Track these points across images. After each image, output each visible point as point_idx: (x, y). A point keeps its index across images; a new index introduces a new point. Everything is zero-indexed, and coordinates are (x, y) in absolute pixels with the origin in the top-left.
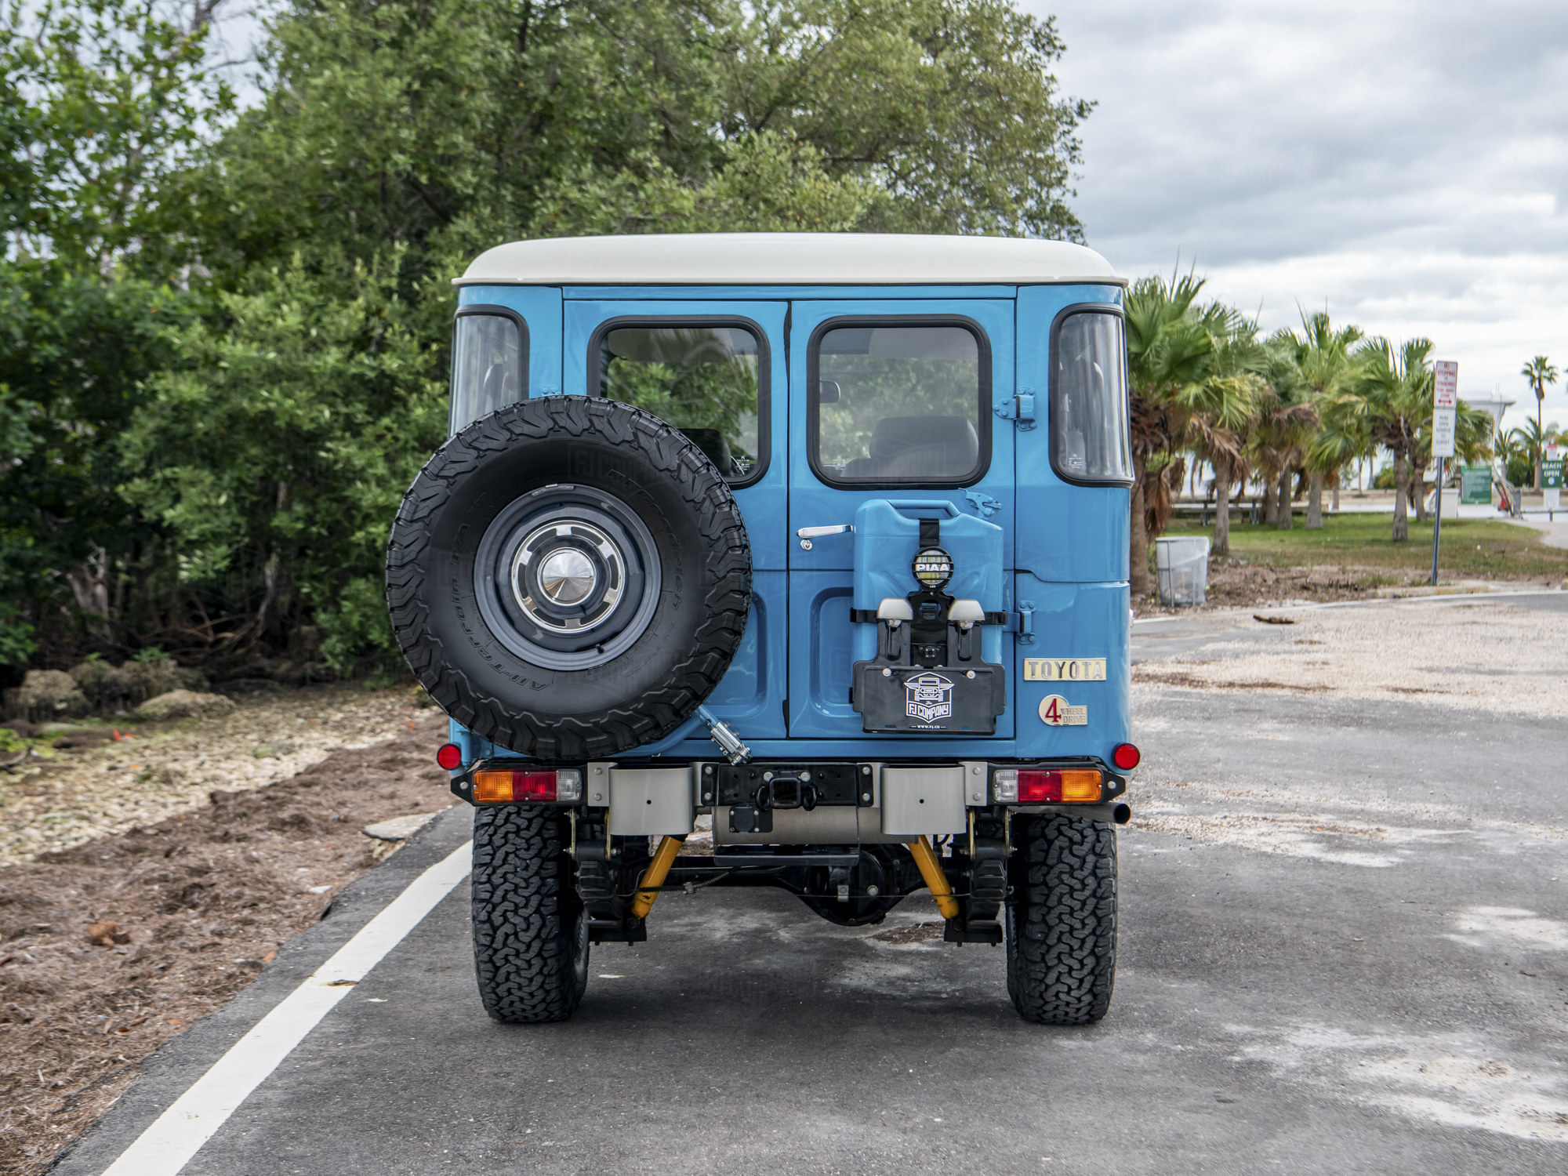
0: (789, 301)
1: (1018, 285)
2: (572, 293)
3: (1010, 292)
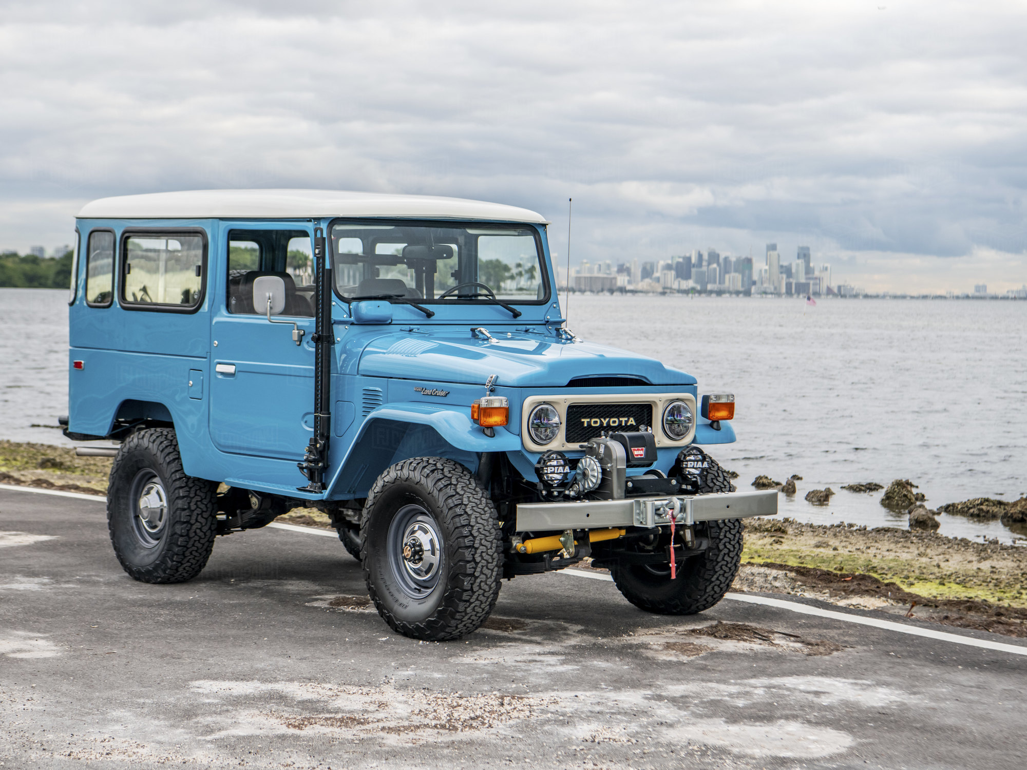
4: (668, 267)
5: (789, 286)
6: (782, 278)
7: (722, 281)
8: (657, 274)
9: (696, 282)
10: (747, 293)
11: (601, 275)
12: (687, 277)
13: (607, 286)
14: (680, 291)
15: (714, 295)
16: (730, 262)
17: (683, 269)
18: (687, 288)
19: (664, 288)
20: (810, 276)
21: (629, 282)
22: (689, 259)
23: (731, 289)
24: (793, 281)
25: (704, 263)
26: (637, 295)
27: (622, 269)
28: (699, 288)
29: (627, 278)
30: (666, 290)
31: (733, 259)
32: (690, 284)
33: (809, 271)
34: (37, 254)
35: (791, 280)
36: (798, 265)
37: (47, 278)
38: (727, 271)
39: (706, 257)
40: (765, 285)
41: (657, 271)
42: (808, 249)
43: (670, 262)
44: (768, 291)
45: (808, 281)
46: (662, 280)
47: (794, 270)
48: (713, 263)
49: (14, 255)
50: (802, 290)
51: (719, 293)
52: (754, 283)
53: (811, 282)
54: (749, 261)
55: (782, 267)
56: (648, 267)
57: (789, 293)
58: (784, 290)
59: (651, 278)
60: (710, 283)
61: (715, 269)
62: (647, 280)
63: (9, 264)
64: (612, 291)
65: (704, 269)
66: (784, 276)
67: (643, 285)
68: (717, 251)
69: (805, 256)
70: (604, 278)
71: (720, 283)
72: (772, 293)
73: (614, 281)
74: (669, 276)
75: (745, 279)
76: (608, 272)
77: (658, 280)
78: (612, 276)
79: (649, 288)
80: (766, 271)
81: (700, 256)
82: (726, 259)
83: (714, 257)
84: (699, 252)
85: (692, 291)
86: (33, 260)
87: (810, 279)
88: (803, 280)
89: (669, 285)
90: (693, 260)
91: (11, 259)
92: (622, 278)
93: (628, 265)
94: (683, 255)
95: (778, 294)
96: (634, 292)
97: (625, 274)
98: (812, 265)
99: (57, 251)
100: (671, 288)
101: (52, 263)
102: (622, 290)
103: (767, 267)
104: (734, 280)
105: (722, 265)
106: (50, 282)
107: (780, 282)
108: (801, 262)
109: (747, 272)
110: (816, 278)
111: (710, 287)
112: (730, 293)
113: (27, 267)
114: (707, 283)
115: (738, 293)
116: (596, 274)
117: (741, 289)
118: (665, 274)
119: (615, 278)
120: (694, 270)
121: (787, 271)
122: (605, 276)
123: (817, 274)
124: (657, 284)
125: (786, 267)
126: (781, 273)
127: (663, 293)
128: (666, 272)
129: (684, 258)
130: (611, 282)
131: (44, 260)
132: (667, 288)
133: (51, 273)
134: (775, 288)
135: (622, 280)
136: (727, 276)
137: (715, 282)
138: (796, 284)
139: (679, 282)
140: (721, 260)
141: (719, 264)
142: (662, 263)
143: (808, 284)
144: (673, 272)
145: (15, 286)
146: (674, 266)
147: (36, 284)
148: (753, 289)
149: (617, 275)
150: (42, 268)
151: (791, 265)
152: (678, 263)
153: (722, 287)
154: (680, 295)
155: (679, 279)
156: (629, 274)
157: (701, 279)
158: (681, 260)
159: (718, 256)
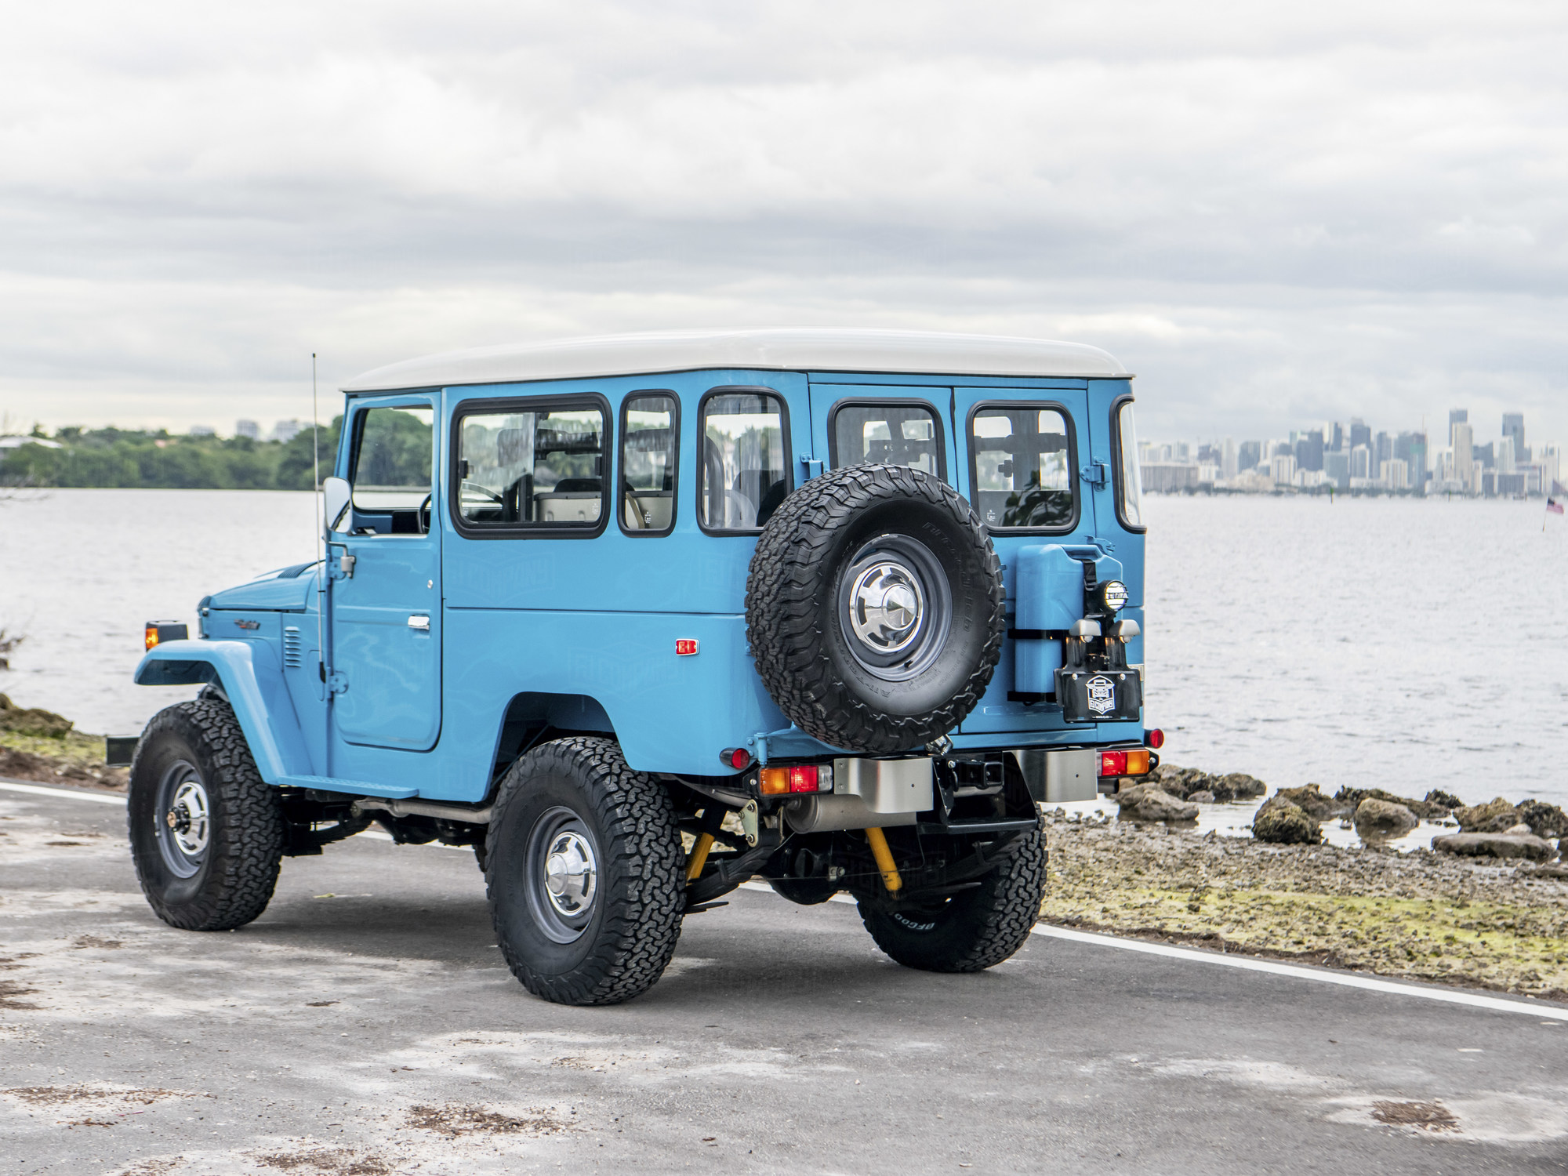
0: (952, 387)
1: (1089, 379)
2: (813, 377)
3: (1083, 384)
4: (1284, 450)
5: (1488, 480)
6: (1477, 467)
7: (1375, 473)
8: (1264, 462)
9: (1331, 474)
10: (1419, 493)
11: (1172, 464)
12: (1316, 466)
13: (1183, 482)
14: (1304, 490)
15: (1363, 496)
16: (1389, 440)
17: (1310, 453)
18: (1316, 485)
19: (1278, 485)
20: (1525, 463)
21: (1219, 475)
22: (1320, 435)
23: (1390, 487)
24: (1496, 472)
25: (1345, 443)
26: (1233, 495)
27: (1206, 454)
28: (1335, 484)
29: (1214, 469)
30: (1280, 489)
31: (1393, 436)
32: (1321, 477)
33: (1522, 454)
34: (247, 433)
35: (1492, 470)
36: (1503, 446)
37: (267, 473)
38: (1382, 457)
39: (1347, 431)
40: (1448, 480)
41: (1265, 457)
42: (1520, 418)
43: (1287, 441)
44: (1454, 488)
45: (1521, 472)
46: (1273, 472)
47: (1496, 454)
48: (1360, 443)
49: (212, 436)
50: (1511, 487)
51: (1373, 492)
52: (1430, 476)
53: (1527, 474)
54: (1421, 439)
55: (1476, 448)
56: (1251, 450)
57: (1489, 492)
58: (1479, 486)
59: (1255, 469)
60: (1355, 475)
61: (1363, 454)
62: (1249, 472)
63: (206, 451)
64: (1191, 491)
65: (1345, 452)
66: (1481, 464)
67: (1243, 479)
68: (1366, 423)
69: (1515, 430)
70: (1176, 469)
71: (1371, 476)
72: (1459, 493)
73: (1193, 474)
74: (1286, 465)
75: (1414, 469)
76: (1183, 458)
77: (1267, 471)
78: (1190, 465)
79: (1251, 485)
80: (1449, 455)
81: (1338, 431)
82: (1381, 436)
83: (1361, 433)
84: (1336, 425)
85: (1328, 490)
86: (244, 443)
87: (1523, 468)
88: (1512, 471)
89: (1286, 481)
90: (1327, 438)
91: (208, 443)
92: (1207, 468)
93: (1217, 447)
94: (1308, 429)
95: (1467, 493)
96: (1229, 491)
97: (1212, 461)
98: (1526, 445)
99: (280, 427)
100: (1289, 485)
101: (275, 448)
102: (1208, 489)
103: (1451, 450)
104: (1395, 470)
105: (1375, 446)
106: (272, 480)
107: (1473, 475)
108: (1509, 440)
109: (1416, 458)
110: (1534, 468)
111: (1354, 483)
112: (1391, 493)
113: (235, 456)
114: (1350, 476)
115: (1403, 492)
116: (1162, 463)
117: (1407, 486)
118: (1279, 462)
119: (1195, 469)
120: (1326, 455)
121: (1484, 454)
122: (1179, 464)
123: (1536, 459)
124: (1265, 479)
125: (1483, 448)
126: (1475, 458)
127: (1278, 493)
128: (1279, 457)
129: (1311, 434)
130: (1189, 476)
131: (260, 444)
132: (1283, 485)
133: (274, 466)
134: (1466, 484)
135: (1206, 472)
136: (1383, 465)
137: (1363, 475)
138: (1500, 477)
139: (1303, 474)
140: (1373, 438)
141: (1369, 445)
142: (1273, 443)
143: (1522, 477)
144: (1293, 459)
145: (215, 486)
146: (1294, 448)
147: (249, 482)
148: (1428, 487)
149: (1197, 463)
150: (259, 458)
151: (1491, 445)
152: (1301, 443)
153: (1376, 482)
154: (1308, 496)
155: (1304, 470)
156: (1218, 462)
157: (1340, 469)
158: (1305, 438)
159: (1369, 430)
